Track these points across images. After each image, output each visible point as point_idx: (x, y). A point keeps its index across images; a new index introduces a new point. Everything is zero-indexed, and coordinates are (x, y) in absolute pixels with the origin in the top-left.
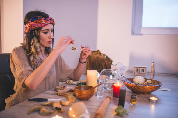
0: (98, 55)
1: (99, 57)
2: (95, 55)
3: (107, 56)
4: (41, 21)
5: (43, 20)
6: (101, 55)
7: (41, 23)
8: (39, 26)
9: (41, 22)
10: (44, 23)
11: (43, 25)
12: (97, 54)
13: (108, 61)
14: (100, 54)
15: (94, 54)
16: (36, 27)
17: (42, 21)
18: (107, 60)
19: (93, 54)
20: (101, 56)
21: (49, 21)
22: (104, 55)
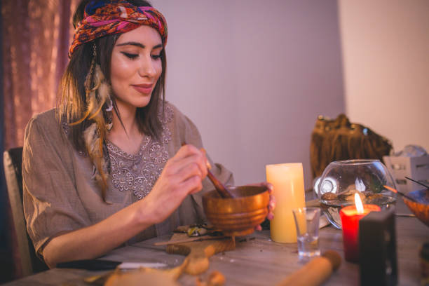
0: (343, 131)
1: (346, 137)
2: (333, 132)
3: (370, 131)
4: (115, 10)
5: (122, 8)
6: (353, 129)
7: (115, 16)
8: (109, 26)
9: (117, 15)
10: (124, 20)
11: (121, 25)
12: (338, 127)
13: (375, 144)
14: (348, 125)
15: (331, 129)
16: (98, 30)
17: (120, 12)
18: (371, 141)
19: (327, 129)
20: (352, 132)
21: (143, 13)
22: (361, 127)
